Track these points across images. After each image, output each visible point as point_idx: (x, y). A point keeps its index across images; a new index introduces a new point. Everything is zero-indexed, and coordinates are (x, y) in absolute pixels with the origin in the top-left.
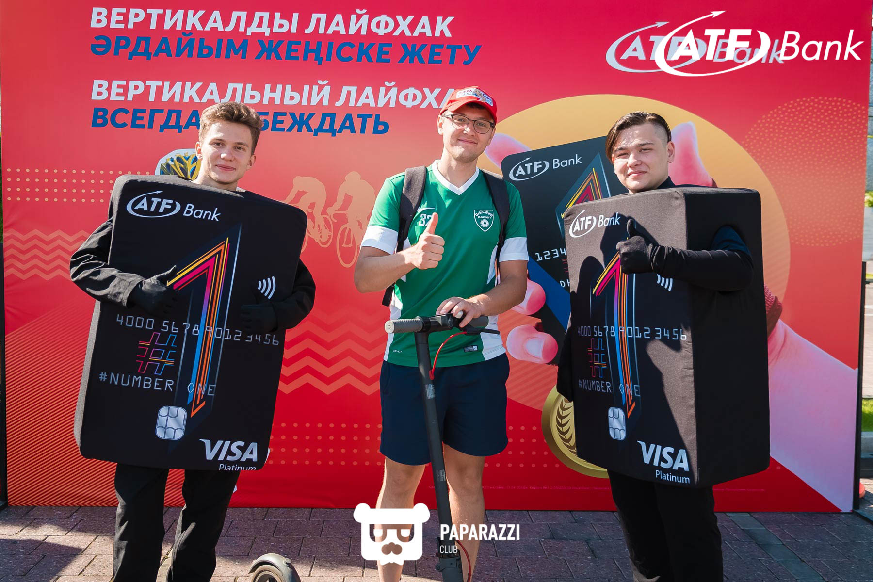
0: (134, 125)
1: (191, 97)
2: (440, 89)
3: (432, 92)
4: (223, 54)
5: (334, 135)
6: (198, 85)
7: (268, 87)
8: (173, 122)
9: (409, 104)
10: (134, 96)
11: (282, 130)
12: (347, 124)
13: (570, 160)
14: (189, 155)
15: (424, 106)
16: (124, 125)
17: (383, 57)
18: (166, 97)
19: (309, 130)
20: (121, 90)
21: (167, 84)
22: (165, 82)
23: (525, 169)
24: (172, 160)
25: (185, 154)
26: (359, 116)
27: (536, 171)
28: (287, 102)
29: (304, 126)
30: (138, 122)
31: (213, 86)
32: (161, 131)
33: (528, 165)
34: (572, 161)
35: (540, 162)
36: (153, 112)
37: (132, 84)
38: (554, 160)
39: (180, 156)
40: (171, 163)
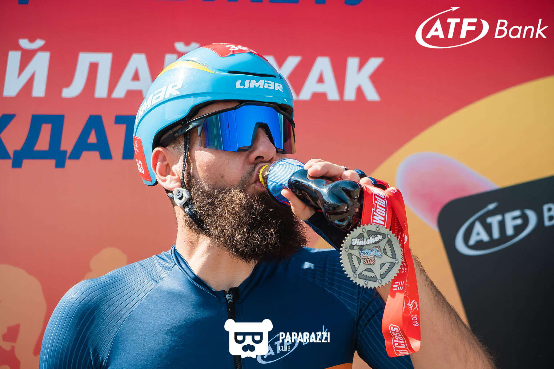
2: (299, 58)
3: (280, 65)
5: (60, 164)
12: (92, 139)
19: (2, 153)
23: (488, 228)
26: (119, 120)
27: (510, 231)
33: (494, 220)
35: (517, 213)
38: (545, 207)
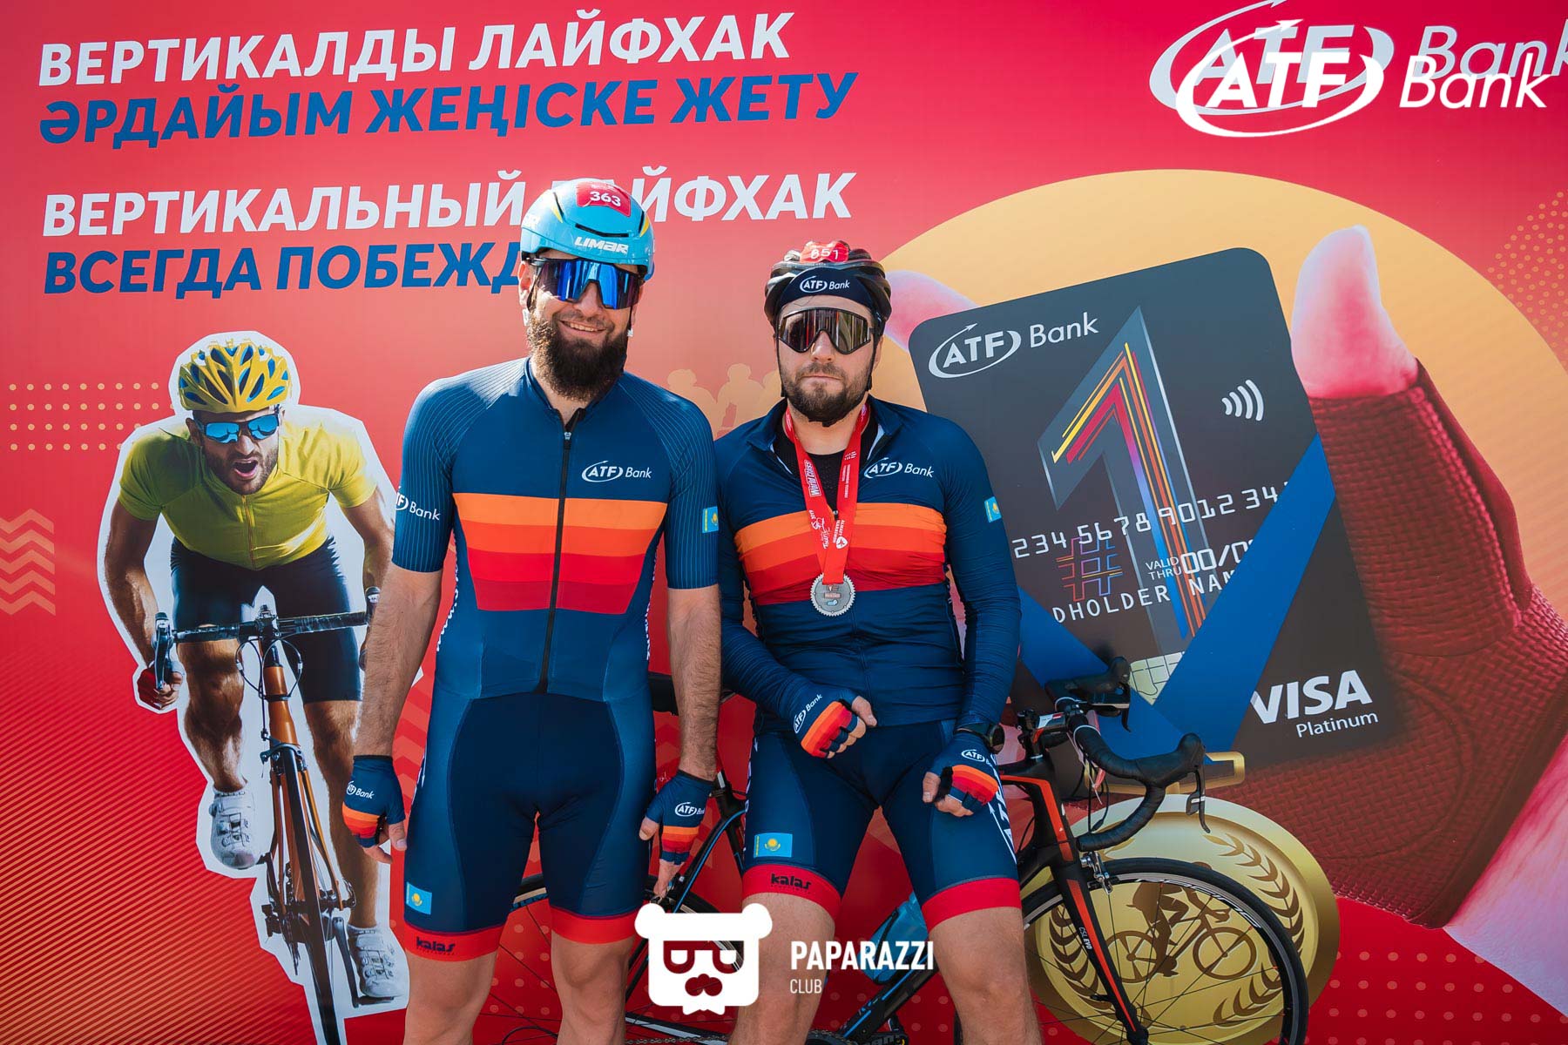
0: (126, 286)
1: (237, 222)
2: (766, 177)
3: (747, 184)
4: (301, 125)
6: (252, 194)
7: (394, 191)
8: (201, 276)
9: (698, 213)
10: (126, 223)
11: (425, 282)
13: (1069, 327)
14: (236, 345)
15: (731, 215)
16: (107, 286)
17: (639, 111)
18: (187, 225)
19: (483, 280)
20: (100, 214)
21: (190, 196)
22: (186, 193)
23: (965, 351)
24: (202, 357)
25: (228, 343)
27: (990, 353)
28: (434, 221)
29: (471, 274)
30: (135, 279)
31: (282, 196)
32: (180, 295)
34: (1075, 328)
35: (1000, 334)
36: (163, 256)
37: (122, 198)
38: (1032, 328)
39: (217, 348)
40: (200, 363)
